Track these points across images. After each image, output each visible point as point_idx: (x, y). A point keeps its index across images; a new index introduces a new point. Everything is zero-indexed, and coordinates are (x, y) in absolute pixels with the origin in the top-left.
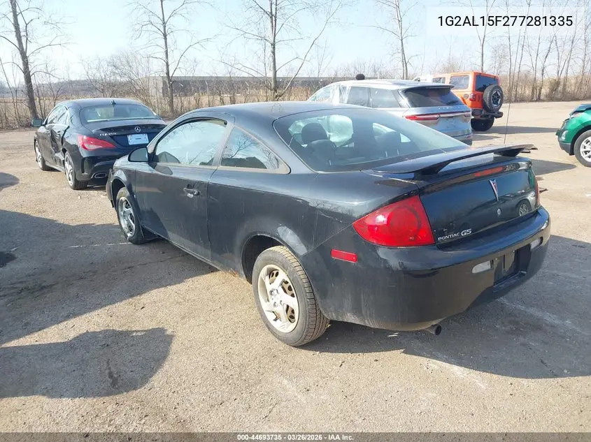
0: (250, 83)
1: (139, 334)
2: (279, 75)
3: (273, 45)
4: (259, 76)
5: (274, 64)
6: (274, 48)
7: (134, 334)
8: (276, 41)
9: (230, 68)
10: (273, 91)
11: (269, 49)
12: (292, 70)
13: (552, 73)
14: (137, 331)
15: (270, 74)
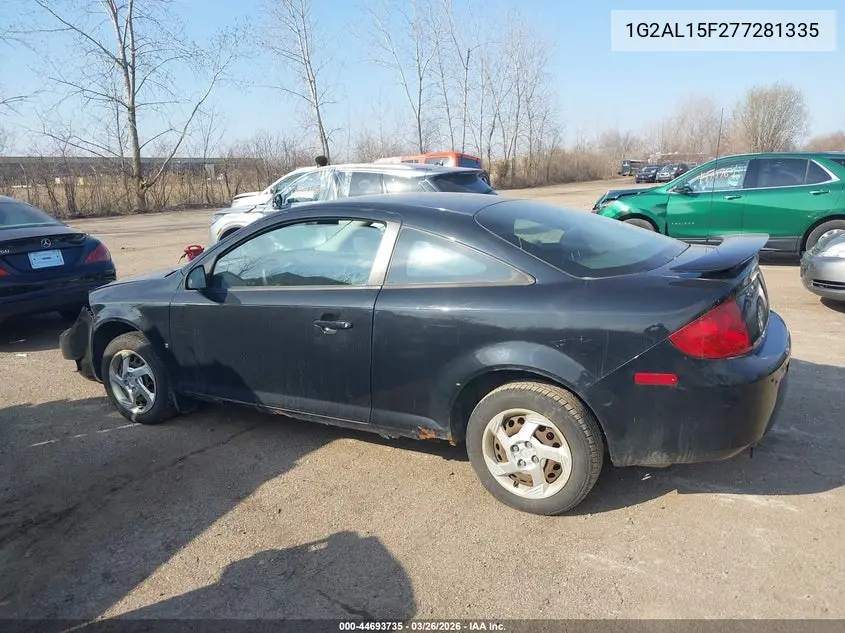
0: (98, 168)
1: (318, 547)
2: (144, 154)
3: (132, 110)
4: (111, 155)
5: (136, 138)
6: (133, 114)
7: (313, 548)
8: (136, 104)
9: (62, 144)
10: (136, 180)
11: (125, 116)
12: (163, 148)
13: (498, 155)
14: (315, 543)
15: (129, 153)
